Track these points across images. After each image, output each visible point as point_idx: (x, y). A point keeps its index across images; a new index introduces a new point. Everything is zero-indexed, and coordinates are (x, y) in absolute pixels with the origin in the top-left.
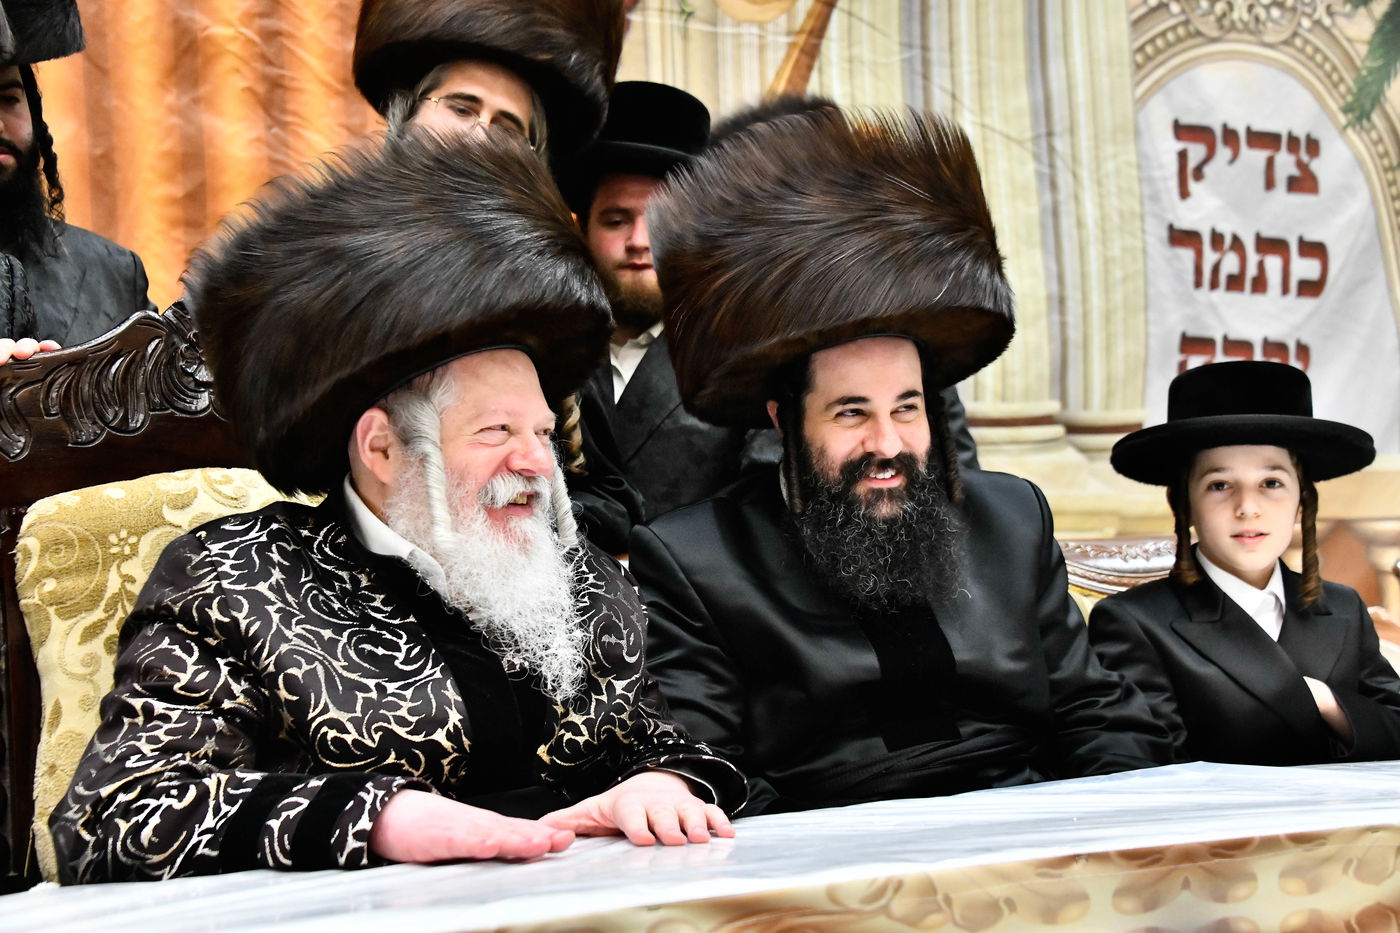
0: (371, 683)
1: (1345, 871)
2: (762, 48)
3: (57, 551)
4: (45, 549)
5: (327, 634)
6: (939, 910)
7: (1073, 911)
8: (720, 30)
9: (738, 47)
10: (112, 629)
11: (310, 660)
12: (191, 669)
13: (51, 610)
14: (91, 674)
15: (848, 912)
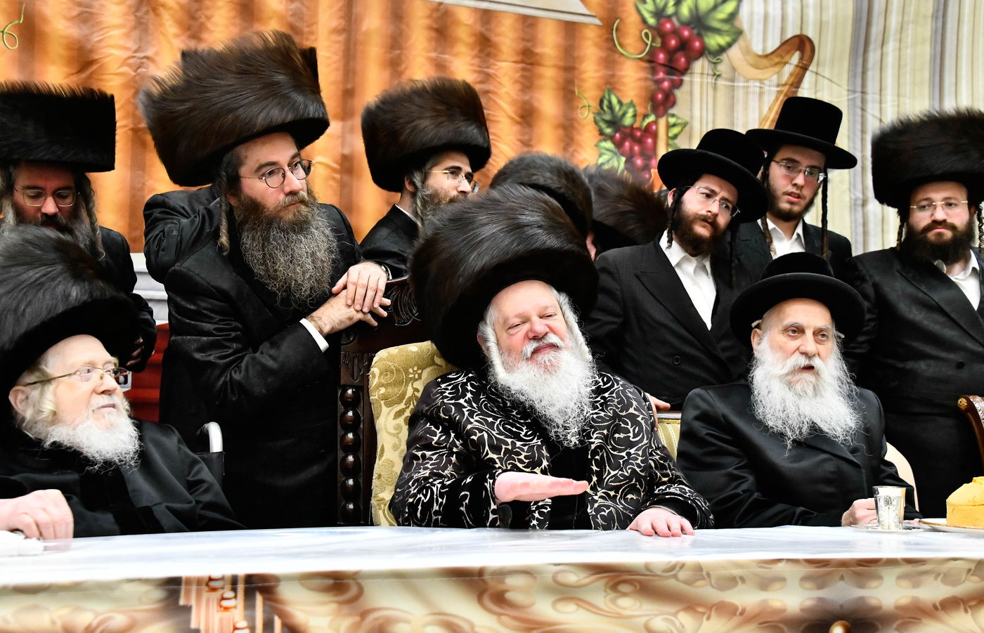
0: (509, 441)
1: (936, 578)
2: (761, 94)
3: (386, 375)
4: (381, 374)
5: (490, 420)
6: (703, 578)
7: (777, 585)
8: (736, 84)
9: (747, 93)
10: (408, 413)
11: (481, 431)
12: (438, 435)
13: (382, 402)
14: (398, 434)
15: (656, 575)
